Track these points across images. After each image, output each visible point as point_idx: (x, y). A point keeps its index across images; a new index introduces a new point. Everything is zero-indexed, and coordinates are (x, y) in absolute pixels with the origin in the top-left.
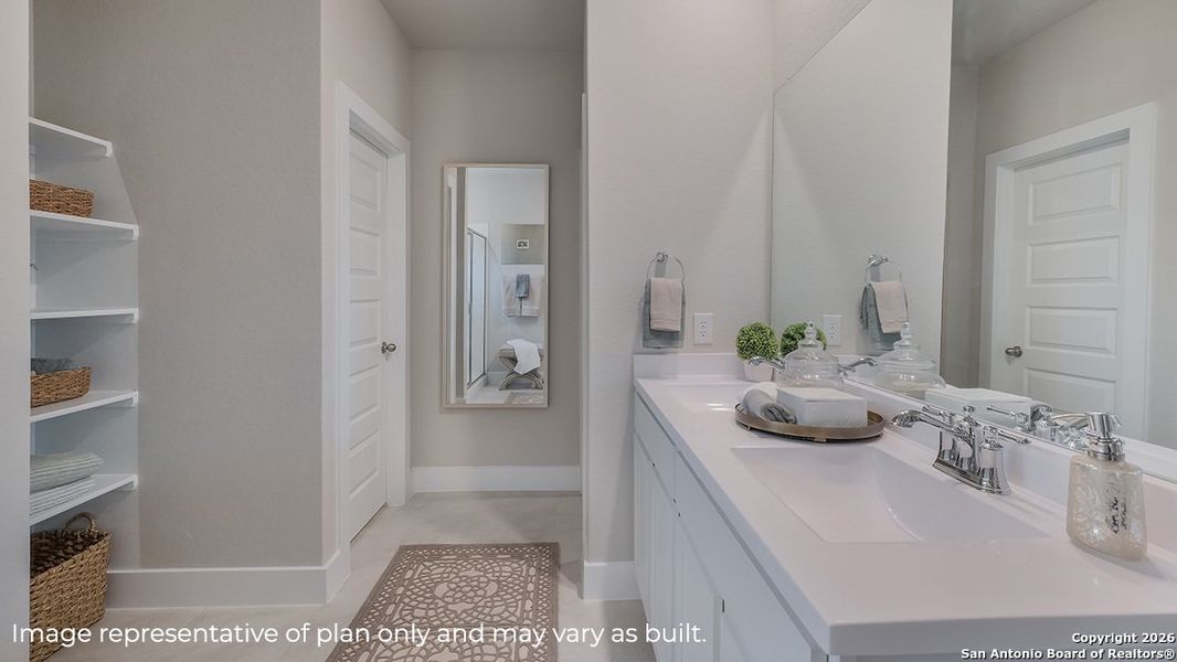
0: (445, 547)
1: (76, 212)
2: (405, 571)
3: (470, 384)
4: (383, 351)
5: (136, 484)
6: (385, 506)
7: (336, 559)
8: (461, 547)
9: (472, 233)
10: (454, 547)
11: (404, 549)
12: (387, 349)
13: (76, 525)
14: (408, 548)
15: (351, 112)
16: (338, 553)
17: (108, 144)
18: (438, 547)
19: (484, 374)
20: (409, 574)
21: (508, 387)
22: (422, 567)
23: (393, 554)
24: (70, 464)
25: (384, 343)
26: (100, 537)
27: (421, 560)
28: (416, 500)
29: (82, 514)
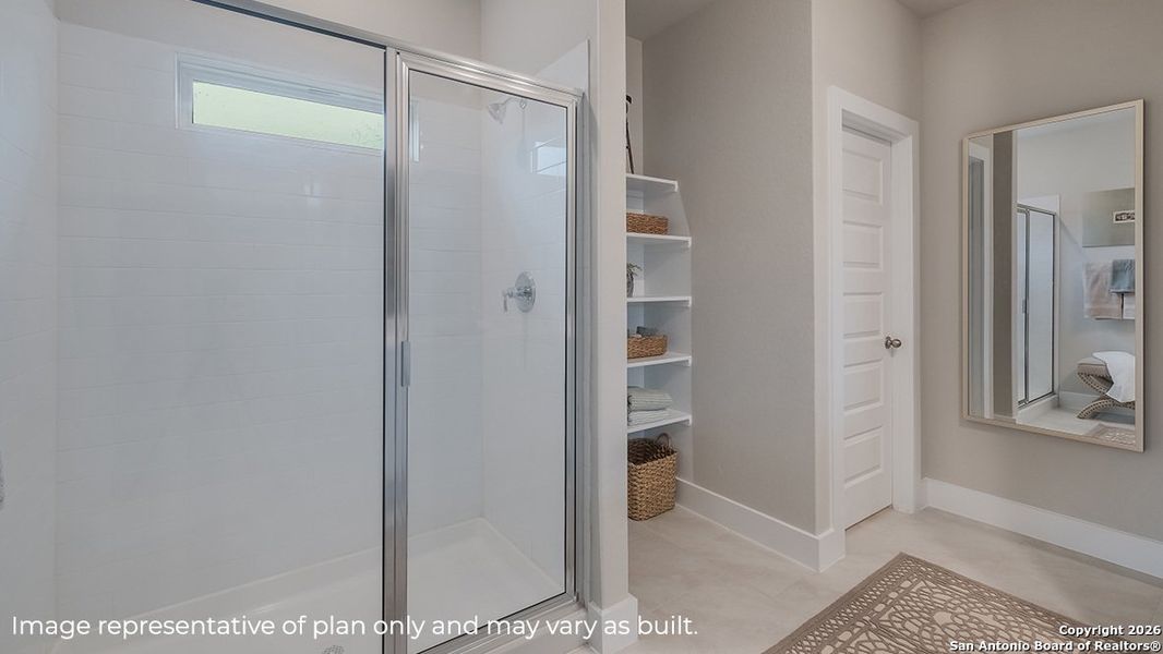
0: (956, 577)
1: (660, 232)
2: (903, 579)
3: (1025, 402)
4: (887, 346)
5: (691, 422)
6: (890, 507)
7: (828, 535)
8: (978, 585)
9: (1026, 210)
10: (968, 581)
11: (903, 558)
12: (891, 344)
13: (662, 440)
14: (909, 558)
15: (843, 110)
16: (831, 530)
17: (676, 183)
18: (947, 573)
19: (1053, 393)
20: (906, 584)
21: (1094, 416)
22: (922, 584)
23: (891, 557)
24: (656, 398)
25: (888, 338)
26: (673, 452)
27: (923, 576)
28: (927, 515)
29: (664, 433)
